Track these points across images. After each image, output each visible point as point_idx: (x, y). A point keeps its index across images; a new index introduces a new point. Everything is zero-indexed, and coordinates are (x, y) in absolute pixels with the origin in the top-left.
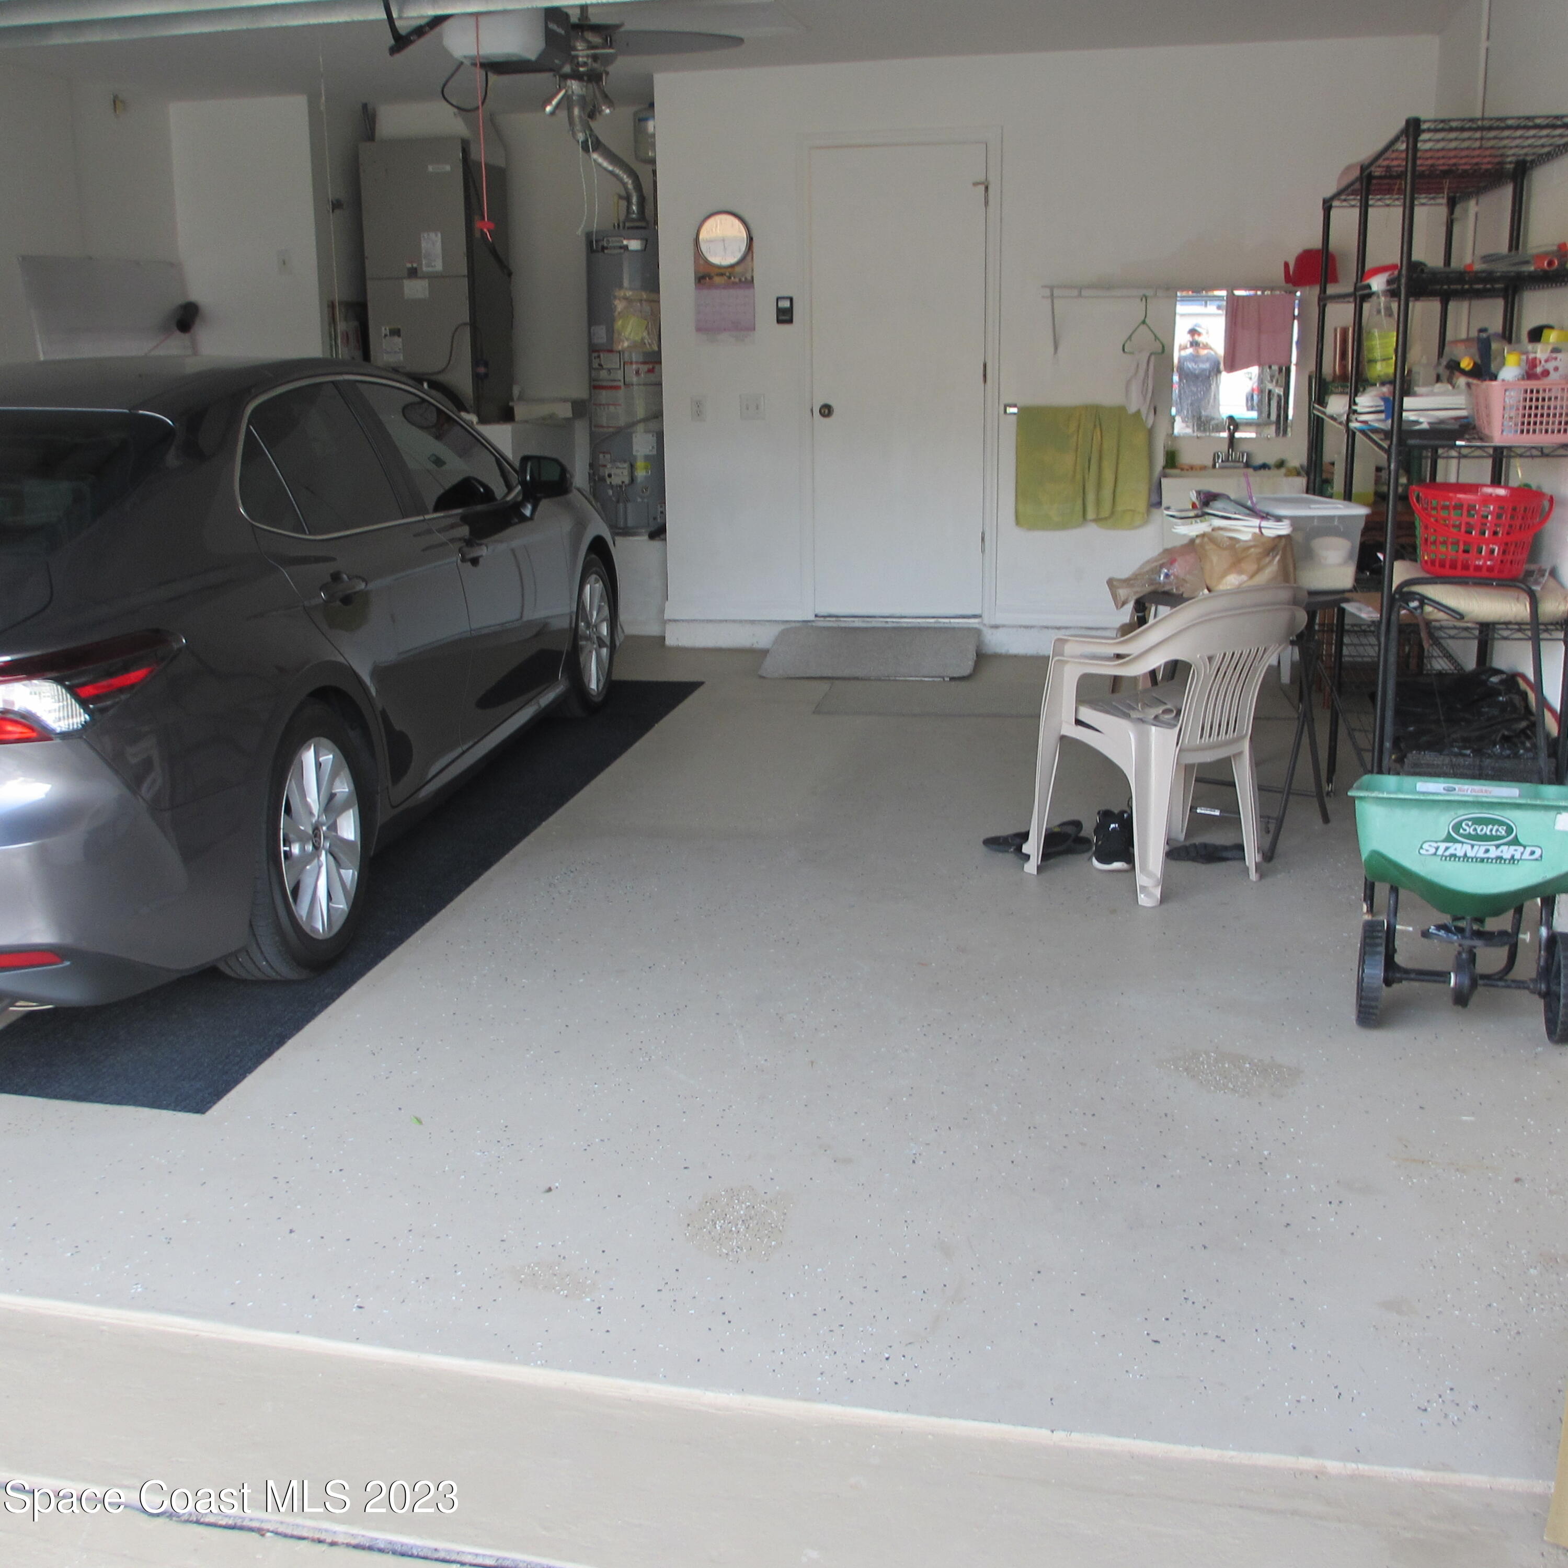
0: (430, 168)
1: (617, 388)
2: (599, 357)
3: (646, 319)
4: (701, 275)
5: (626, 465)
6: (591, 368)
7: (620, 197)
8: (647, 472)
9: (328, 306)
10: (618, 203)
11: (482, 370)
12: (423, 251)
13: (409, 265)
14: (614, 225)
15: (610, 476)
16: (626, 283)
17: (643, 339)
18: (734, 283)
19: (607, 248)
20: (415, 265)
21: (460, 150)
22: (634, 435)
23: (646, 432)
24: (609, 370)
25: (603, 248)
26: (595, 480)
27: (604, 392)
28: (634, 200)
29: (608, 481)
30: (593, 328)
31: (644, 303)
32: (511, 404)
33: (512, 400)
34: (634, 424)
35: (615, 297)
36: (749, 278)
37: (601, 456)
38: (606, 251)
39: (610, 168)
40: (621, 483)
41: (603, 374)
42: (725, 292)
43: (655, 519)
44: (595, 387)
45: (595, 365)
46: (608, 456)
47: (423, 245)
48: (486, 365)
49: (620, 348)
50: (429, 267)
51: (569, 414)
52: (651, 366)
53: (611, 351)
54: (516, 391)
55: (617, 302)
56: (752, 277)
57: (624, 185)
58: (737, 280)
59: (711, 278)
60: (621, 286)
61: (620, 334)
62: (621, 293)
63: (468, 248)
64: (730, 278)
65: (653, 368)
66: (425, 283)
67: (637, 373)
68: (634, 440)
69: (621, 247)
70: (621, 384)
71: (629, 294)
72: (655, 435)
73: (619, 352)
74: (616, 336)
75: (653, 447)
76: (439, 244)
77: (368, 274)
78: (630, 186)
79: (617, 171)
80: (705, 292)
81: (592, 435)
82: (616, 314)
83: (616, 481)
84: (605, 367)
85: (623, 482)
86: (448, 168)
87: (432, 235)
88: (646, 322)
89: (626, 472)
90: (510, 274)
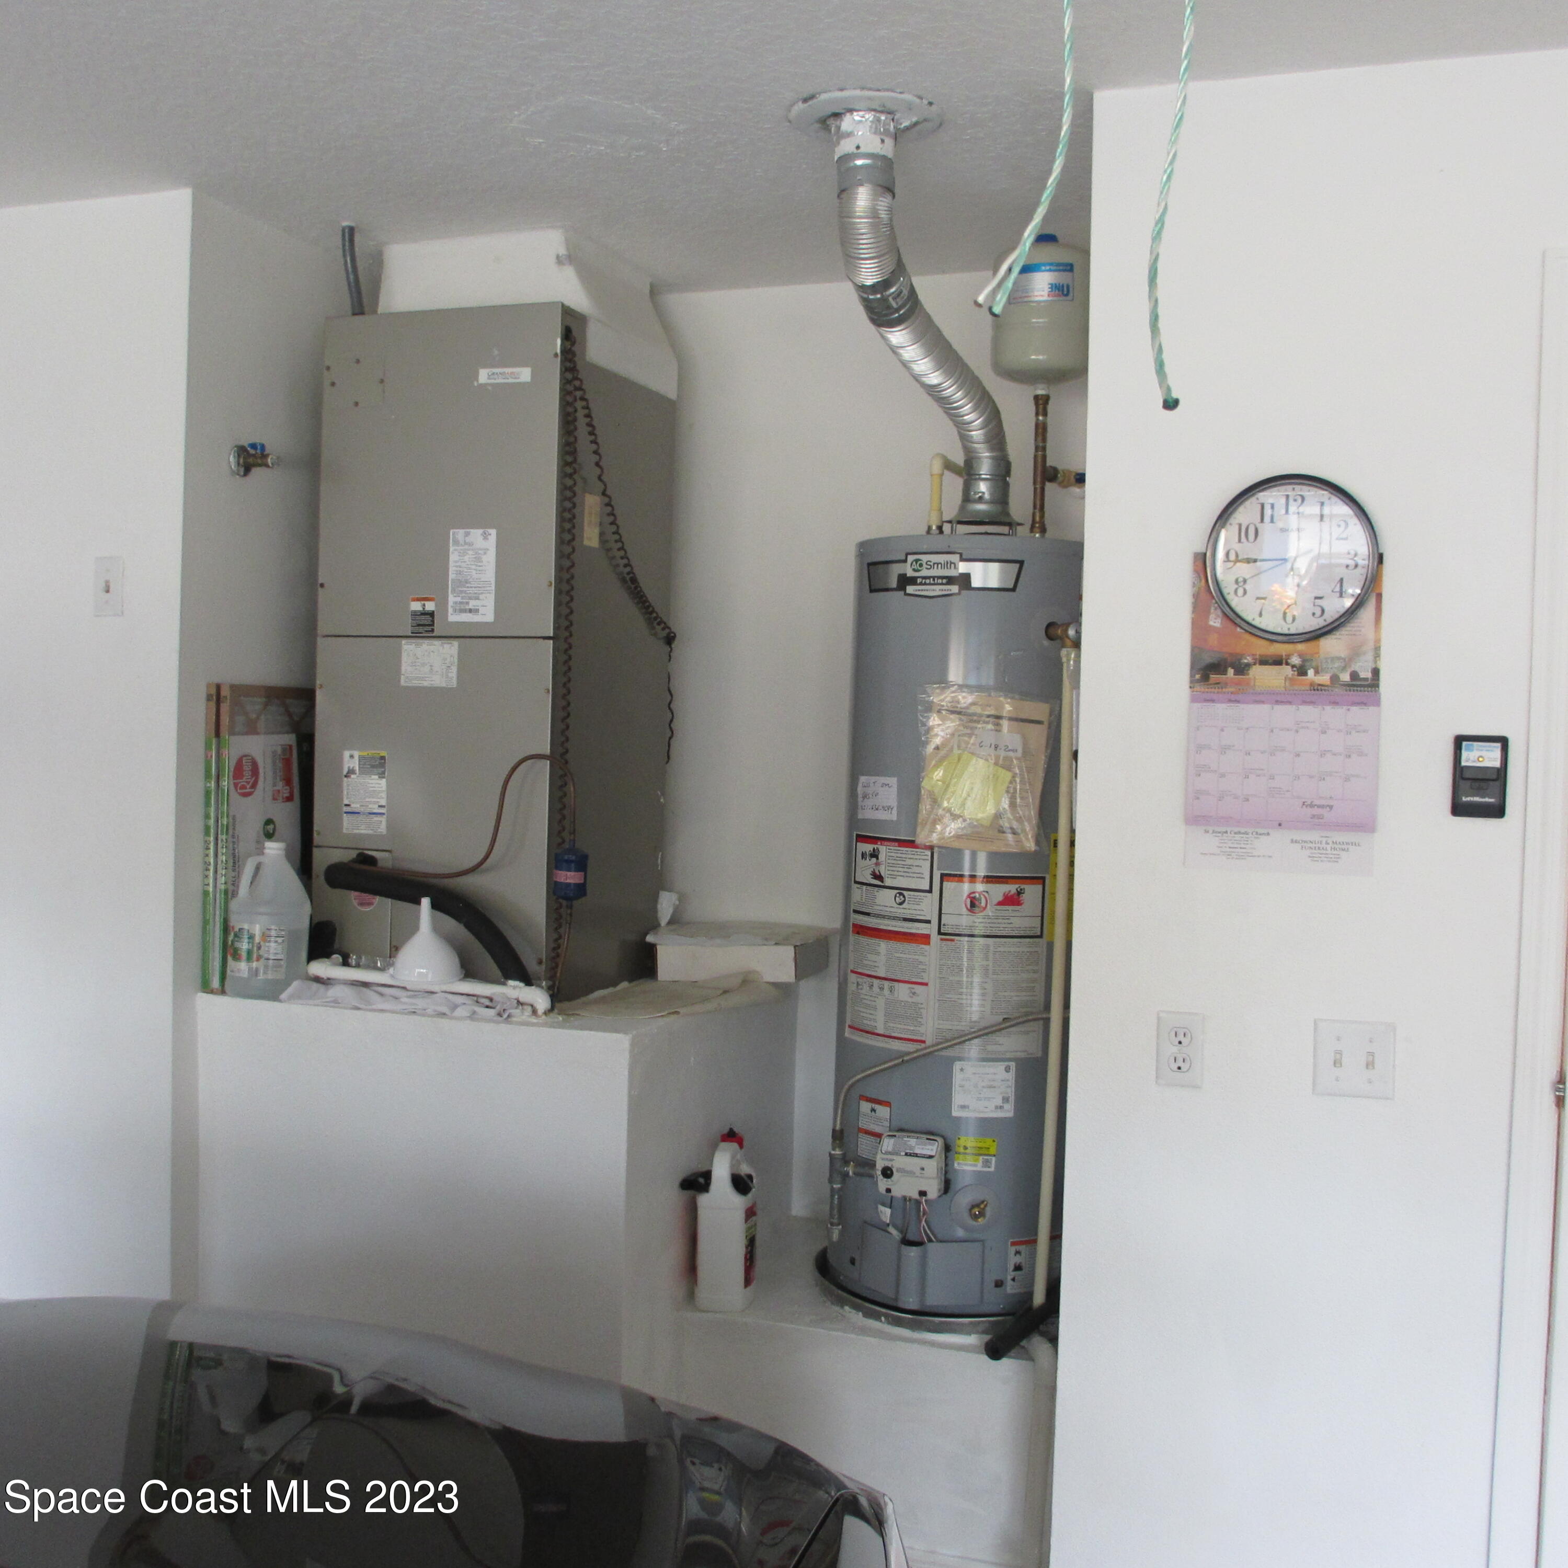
0: (484, 376)
1: (925, 939)
2: (875, 855)
3: (1008, 768)
4: (1208, 659)
5: (933, 1148)
6: (851, 880)
7: (949, 466)
8: (986, 1163)
9: (209, 698)
10: (942, 475)
11: (570, 877)
12: (452, 576)
13: (416, 606)
14: (930, 528)
15: (887, 1173)
16: (955, 673)
17: (998, 816)
18: (1316, 688)
19: (913, 581)
20: (430, 606)
21: (558, 330)
22: (957, 1066)
23: (988, 1059)
24: (900, 891)
25: (905, 581)
26: (846, 1175)
27: (883, 946)
28: (985, 468)
29: (883, 1184)
30: (863, 779)
31: (1005, 724)
32: (650, 939)
33: (654, 926)
34: (962, 1039)
35: (929, 708)
36: (1366, 674)
37: (865, 1107)
38: (910, 589)
39: (934, 378)
40: (915, 1195)
41: (885, 900)
42: (1285, 714)
43: (999, 1284)
44: (861, 930)
45: (864, 872)
46: (883, 1111)
47: (453, 557)
48: (581, 864)
49: (934, 839)
50: (463, 611)
51: (787, 974)
52: (1012, 888)
53: (911, 844)
54: (666, 904)
55: (934, 720)
56: (1376, 672)
57: (961, 427)
58: (1324, 679)
59: (1241, 669)
60: (943, 682)
61: (935, 802)
62: (942, 698)
63: (559, 569)
64: (1302, 671)
65: (1020, 893)
66: (451, 650)
67: (973, 904)
68: (958, 1077)
69: (950, 580)
70: (932, 929)
71: (966, 699)
72: (1013, 1065)
73: (931, 848)
74: (925, 807)
75: (1005, 1100)
76: (490, 559)
77: (323, 627)
78: (977, 434)
79: (951, 390)
80: (1221, 709)
81: (844, 1048)
82: (930, 748)
83: (903, 1187)
84: (888, 882)
85: (923, 1193)
86: (525, 374)
87: (476, 534)
88: (1008, 776)
89: (932, 1167)
90: (670, 640)
